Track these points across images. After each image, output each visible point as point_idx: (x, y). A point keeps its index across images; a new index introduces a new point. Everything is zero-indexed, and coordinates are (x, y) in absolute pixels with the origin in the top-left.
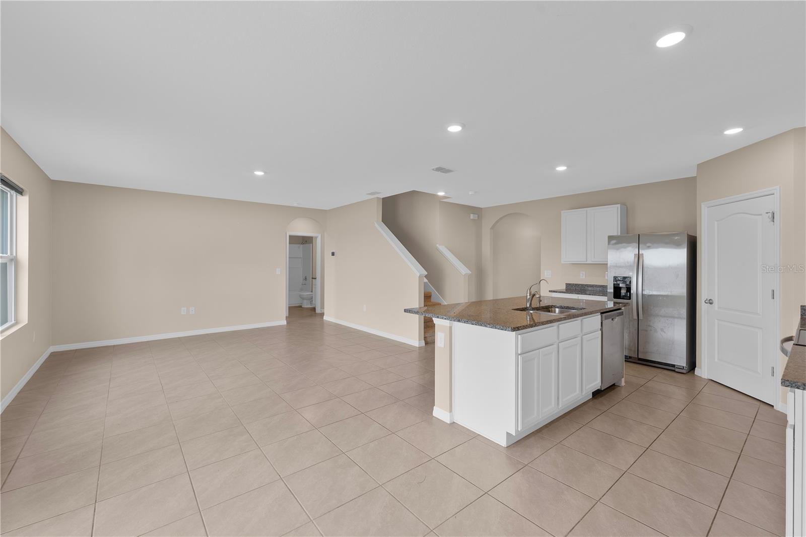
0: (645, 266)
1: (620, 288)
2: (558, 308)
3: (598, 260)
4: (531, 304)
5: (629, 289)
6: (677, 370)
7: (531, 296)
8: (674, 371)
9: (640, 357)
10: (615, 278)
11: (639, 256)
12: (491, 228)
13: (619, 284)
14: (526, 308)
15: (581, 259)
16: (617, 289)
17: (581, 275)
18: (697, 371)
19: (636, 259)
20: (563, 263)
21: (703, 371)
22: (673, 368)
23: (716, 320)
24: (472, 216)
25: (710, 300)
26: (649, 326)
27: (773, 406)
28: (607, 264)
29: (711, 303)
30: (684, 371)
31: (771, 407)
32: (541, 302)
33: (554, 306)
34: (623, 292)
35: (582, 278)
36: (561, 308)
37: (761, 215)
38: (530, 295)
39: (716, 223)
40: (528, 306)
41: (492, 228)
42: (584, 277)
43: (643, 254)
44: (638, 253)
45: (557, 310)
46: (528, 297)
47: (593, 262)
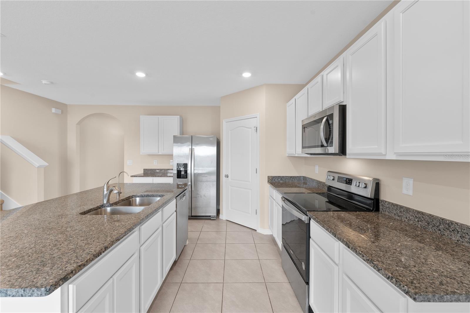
0: (195, 156)
1: (181, 171)
2: (138, 197)
3: (166, 152)
4: (108, 200)
5: (186, 172)
6: (212, 218)
7: (109, 191)
8: (210, 219)
9: (192, 215)
10: (178, 165)
11: (192, 150)
12: (77, 124)
13: (180, 169)
14: (102, 206)
15: (154, 151)
16: (179, 172)
17: (155, 162)
18: (221, 217)
19: (191, 152)
20: (141, 154)
21: (223, 216)
22: (209, 218)
23: (230, 187)
24: (54, 110)
25: (227, 175)
26: (198, 194)
27: (256, 230)
28: (173, 155)
29: (228, 177)
30: (215, 218)
31: (255, 231)
32: (121, 195)
33: (135, 196)
34: (183, 173)
35: (155, 165)
36: (141, 197)
37: (251, 128)
38: (107, 190)
39: (230, 131)
40: (105, 202)
41: (79, 123)
42: (156, 164)
43: (194, 148)
44: (191, 148)
45: (138, 199)
46: (105, 192)
47: (162, 153)
